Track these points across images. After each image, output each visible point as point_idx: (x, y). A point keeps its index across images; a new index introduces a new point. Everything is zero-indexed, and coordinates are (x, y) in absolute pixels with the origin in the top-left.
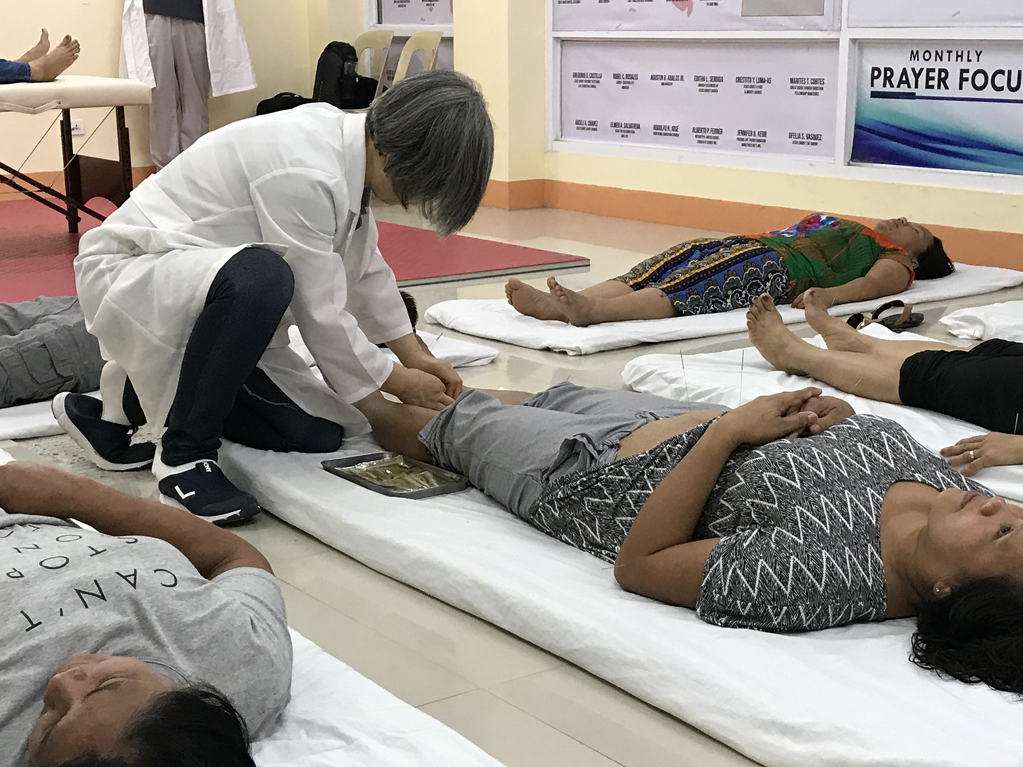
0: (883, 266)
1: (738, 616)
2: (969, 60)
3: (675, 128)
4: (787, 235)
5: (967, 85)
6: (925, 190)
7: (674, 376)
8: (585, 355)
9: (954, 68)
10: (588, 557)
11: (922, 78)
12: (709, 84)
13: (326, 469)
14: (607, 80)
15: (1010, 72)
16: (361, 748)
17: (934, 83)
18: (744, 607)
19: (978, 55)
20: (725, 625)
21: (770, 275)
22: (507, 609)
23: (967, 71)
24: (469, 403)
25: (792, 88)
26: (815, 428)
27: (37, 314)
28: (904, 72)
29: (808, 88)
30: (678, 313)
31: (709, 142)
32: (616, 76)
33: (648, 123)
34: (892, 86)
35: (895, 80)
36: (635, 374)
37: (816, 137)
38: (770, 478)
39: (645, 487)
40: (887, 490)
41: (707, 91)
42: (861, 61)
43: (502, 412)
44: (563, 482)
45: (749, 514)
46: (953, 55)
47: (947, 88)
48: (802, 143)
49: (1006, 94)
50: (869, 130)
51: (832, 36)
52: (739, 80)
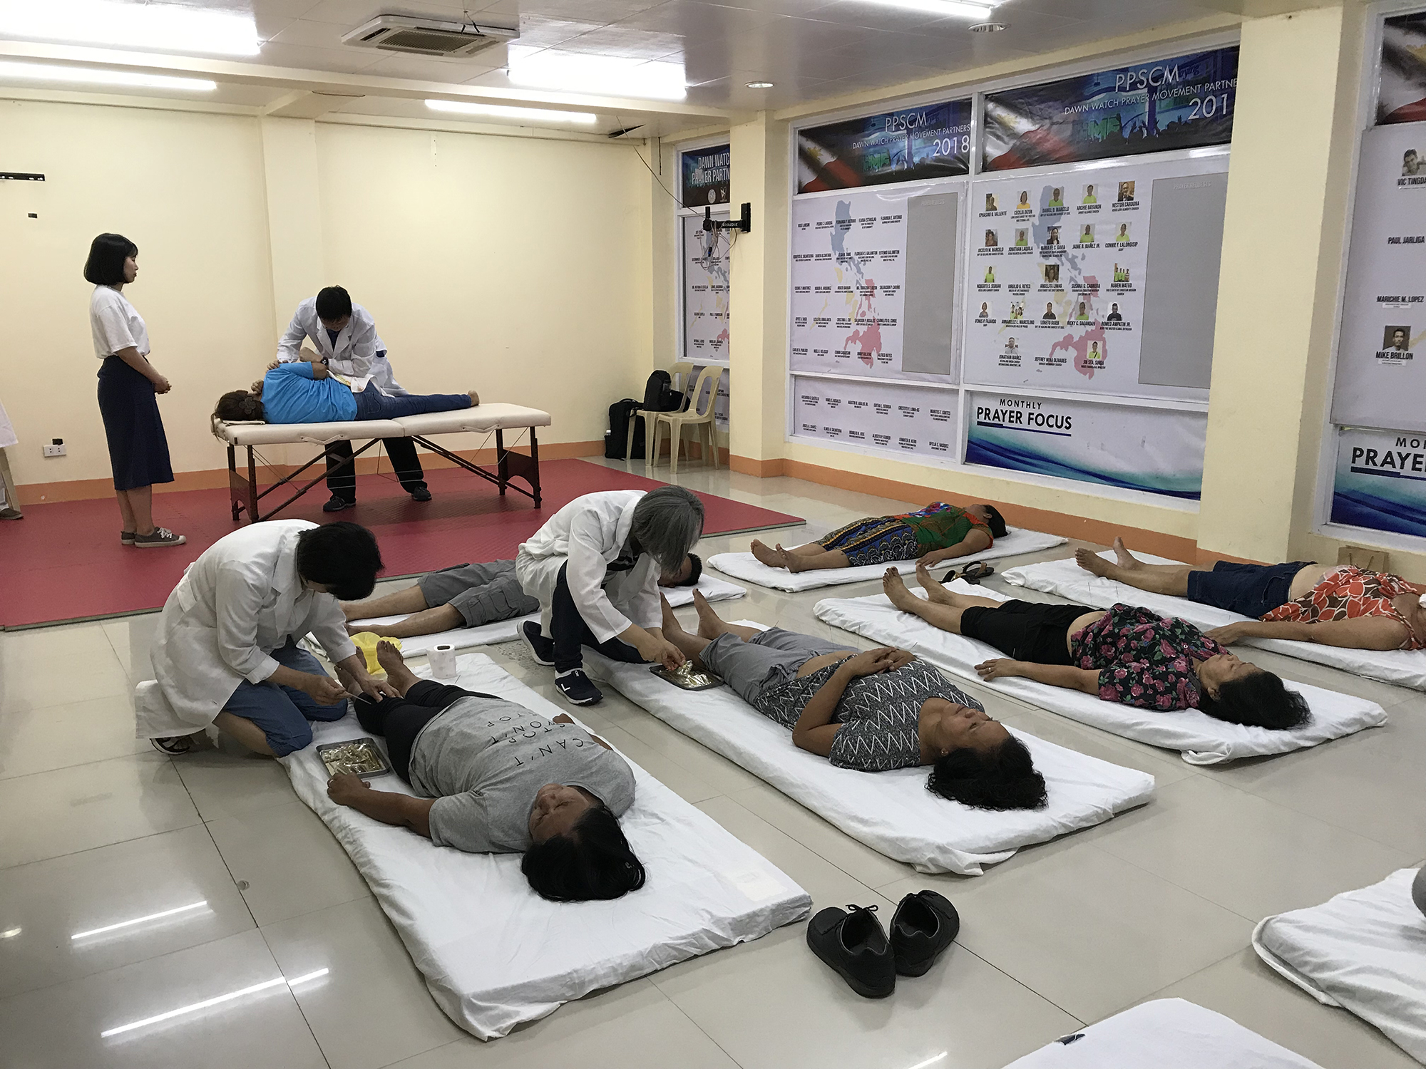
0: (973, 535)
1: (849, 763)
2: (1034, 408)
3: (862, 434)
4: (918, 516)
5: (1033, 422)
6: (1008, 483)
7: (841, 612)
8: (796, 592)
9: (1025, 412)
10: (781, 727)
11: (1007, 416)
12: (883, 409)
13: (652, 672)
14: (822, 402)
15: (1057, 416)
16: (668, 824)
17: (1014, 419)
18: (851, 759)
19: (1039, 405)
20: (842, 767)
21: (906, 542)
22: (739, 754)
23: (1033, 414)
24: (725, 639)
25: (931, 415)
26: (892, 668)
27: (497, 571)
28: (997, 412)
29: (940, 416)
30: (852, 565)
31: (883, 444)
32: (828, 400)
33: (846, 429)
34: (989, 419)
35: (991, 416)
36: (819, 610)
37: (945, 446)
38: (866, 695)
39: (809, 693)
40: (924, 701)
41: (881, 413)
42: (971, 404)
43: (742, 647)
44: (769, 688)
45: (856, 712)
46: (1025, 404)
47: (1021, 423)
48: (937, 449)
49: (1055, 429)
50: (976, 445)
51: (955, 387)
52: (900, 408)
